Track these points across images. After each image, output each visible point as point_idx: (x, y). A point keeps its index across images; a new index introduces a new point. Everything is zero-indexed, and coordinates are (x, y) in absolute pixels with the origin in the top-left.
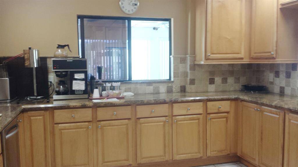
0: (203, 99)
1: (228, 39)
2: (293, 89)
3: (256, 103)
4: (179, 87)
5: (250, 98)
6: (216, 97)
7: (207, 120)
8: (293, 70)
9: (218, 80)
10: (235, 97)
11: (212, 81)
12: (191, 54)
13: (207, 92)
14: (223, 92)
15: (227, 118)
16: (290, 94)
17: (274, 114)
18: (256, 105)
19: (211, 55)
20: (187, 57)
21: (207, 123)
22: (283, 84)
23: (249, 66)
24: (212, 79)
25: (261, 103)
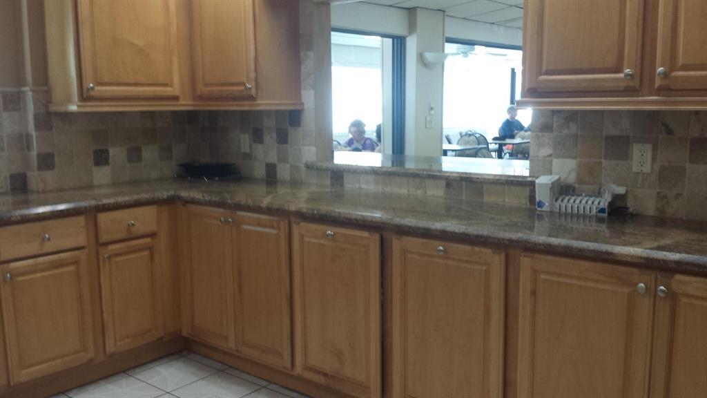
0: (86, 207)
1: (137, 45)
2: (295, 168)
3: (222, 205)
4: (5, 178)
5: (205, 195)
6: (120, 199)
7: (101, 261)
8: (291, 125)
9: (117, 153)
10: (169, 194)
11: (101, 158)
12: (34, 85)
13: (90, 187)
14: (135, 183)
15: (151, 248)
16: (288, 178)
17: (265, 226)
18: (222, 210)
19: (96, 88)
20: (23, 92)
21: (102, 269)
22: (273, 158)
23: (191, 117)
24: (102, 151)
25: (235, 204)
